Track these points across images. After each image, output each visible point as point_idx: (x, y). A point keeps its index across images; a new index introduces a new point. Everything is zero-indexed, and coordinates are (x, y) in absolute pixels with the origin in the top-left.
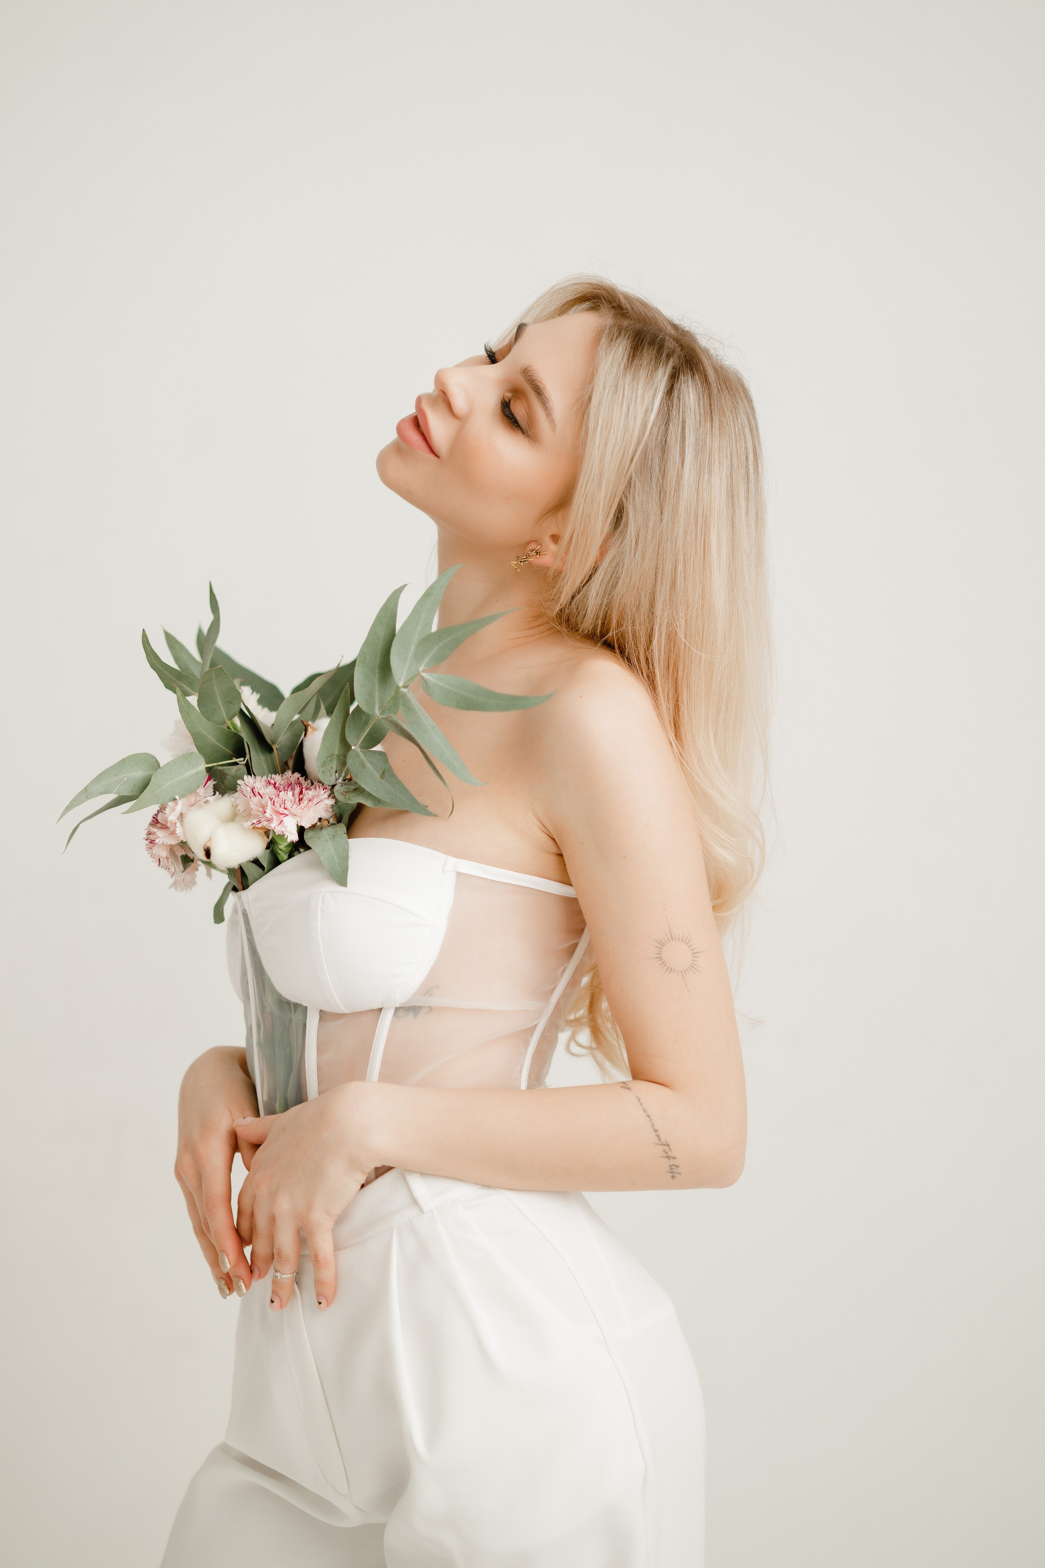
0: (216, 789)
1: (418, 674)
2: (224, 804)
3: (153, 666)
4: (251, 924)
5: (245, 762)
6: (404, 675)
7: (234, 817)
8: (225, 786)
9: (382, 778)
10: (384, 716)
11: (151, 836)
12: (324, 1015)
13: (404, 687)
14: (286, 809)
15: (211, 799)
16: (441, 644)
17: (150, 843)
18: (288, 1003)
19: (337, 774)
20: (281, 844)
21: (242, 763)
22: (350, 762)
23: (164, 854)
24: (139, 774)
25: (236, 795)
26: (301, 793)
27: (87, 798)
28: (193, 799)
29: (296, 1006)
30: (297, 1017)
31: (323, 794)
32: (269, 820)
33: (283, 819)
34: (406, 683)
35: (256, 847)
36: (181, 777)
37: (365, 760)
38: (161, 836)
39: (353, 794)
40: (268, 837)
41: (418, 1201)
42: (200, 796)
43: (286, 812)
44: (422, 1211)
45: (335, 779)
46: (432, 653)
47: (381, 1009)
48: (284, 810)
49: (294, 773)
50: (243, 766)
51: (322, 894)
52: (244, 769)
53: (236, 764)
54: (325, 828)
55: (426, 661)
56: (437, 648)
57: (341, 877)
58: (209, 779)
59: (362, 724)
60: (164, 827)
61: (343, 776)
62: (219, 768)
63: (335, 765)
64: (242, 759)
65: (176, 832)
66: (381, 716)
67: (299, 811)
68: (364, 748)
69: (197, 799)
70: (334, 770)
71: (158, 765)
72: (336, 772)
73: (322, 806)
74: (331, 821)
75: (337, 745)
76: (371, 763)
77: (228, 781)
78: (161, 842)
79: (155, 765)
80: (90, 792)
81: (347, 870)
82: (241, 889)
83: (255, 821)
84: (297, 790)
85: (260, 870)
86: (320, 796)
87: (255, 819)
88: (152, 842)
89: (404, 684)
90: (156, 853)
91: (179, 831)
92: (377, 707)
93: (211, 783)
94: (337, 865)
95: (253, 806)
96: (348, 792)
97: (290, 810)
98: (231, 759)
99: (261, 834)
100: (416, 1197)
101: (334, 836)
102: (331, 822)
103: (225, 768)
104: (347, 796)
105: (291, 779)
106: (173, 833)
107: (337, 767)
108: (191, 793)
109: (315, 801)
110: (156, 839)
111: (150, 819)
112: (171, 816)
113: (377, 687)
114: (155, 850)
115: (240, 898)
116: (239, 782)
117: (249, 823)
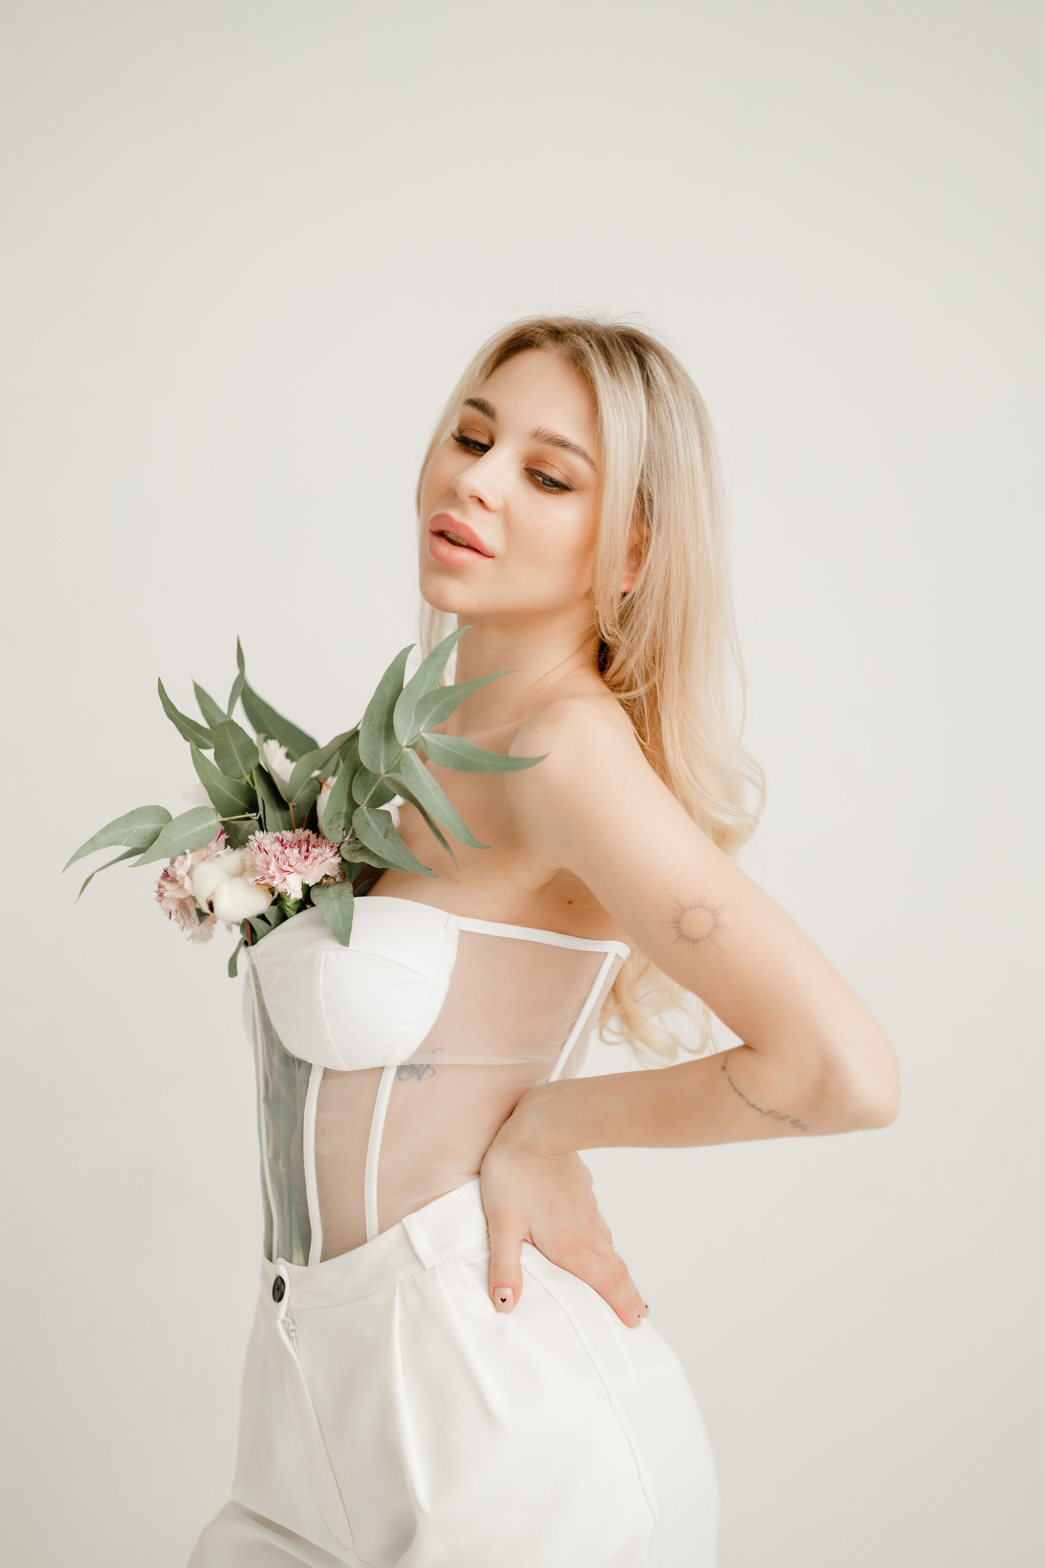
0: (228, 842)
1: (419, 734)
2: (232, 858)
3: (170, 717)
4: (260, 979)
5: (258, 817)
6: (408, 735)
7: (241, 872)
8: (238, 841)
9: (385, 837)
10: (389, 775)
11: (161, 889)
12: (327, 1073)
13: (408, 747)
14: (291, 866)
15: (222, 852)
16: (440, 704)
17: (160, 896)
18: (293, 1059)
19: (344, 832)
20: (289, 901)
21: (255, 818)
22: (356, 821)
23: (173, 907)
24: (149, 826)
25: (245, 850)
26: (308, 851)
27: (94, 849)
28: (204, 853)
29: (300, 1062)
30: (299, 1074)
31: (328, 852)
32: (273, 878)
33: (286, 876)
34: (408, 743)
35: (261, 903)
36: (192, 831)
37: (370, 819)
38: (170, 890)
39: (358, 853)
40: (273, 894)
41: (419, 1257)
42: (211, 850)
43: (290, 869)
44: (424, 1267)
45: (342, 837)
46: (431, 714)
47: (384, 1067)
48: (288, 867)
49: (306, 830)
50: (255, 821)
51: (325, 950)
52: (257, 824)
53: (249, 819)
54: (332, 886)
55: (426, 721)
56: (436, 708)
57: (343, 937)
58: (222, 833)
59: (370, 782)
60: (174, 881)
61: (350, 834)
62: (234, 822)
63: (342, 823)
64: (254, 814)
65: (184, 887)
66: (386, 776)
67: (303, 869)
68: (371, 807)
69: (209, 853)
70: (341, 828)
71: (171, 818)
72: (344, 830)
73: (326, 863)
74: (338, 879)
75: (345, 804)
76: (376, 822)
77: (241, 836)
78: (170, 896)
79: (166, 817)
80: (97, 843)
81: (351, 930)
82: (251, 944)
83: (258, 878)
84: (304, 848)
85: (267, 926)
86: (325, 855)
87: (258, 876)
88: (161, 895)
89: (407, 744)
90: (165, 906)
91: (187, 884)
92: (382, 766)
93: (224, 837)
94: (341, 924)
95: (258, 863)
96: (354, 850)
97: (294, 868)
98: (244, 814)
99: (265, 890)
100: (417, 1253)
101: (340, 895)
102: (337, 881)
103: (239, 822)
104: (353, 855)
105: (302, 836)
106: (182, 887)
107: (345, 825)
108: (202, 847)
109: (320, 859)
110: (165, 892)
111: (161, 872)
112: (180, 871)
113: (382, 746)
114: (164, 902)
115: (249, 953)
116: (251, 837)
117: (253, 879)
